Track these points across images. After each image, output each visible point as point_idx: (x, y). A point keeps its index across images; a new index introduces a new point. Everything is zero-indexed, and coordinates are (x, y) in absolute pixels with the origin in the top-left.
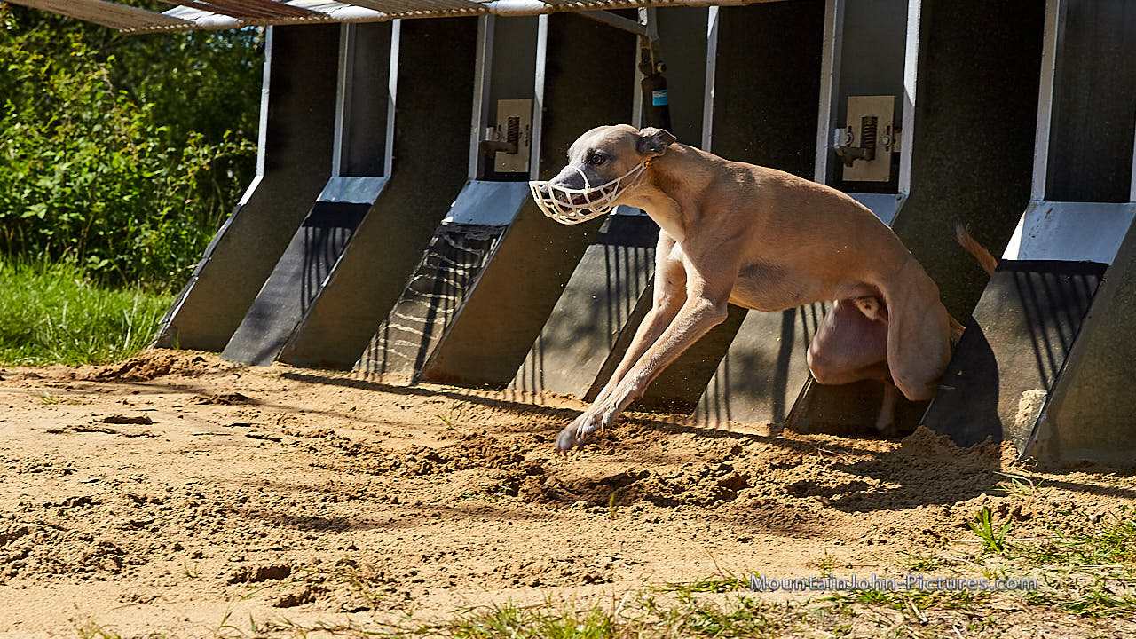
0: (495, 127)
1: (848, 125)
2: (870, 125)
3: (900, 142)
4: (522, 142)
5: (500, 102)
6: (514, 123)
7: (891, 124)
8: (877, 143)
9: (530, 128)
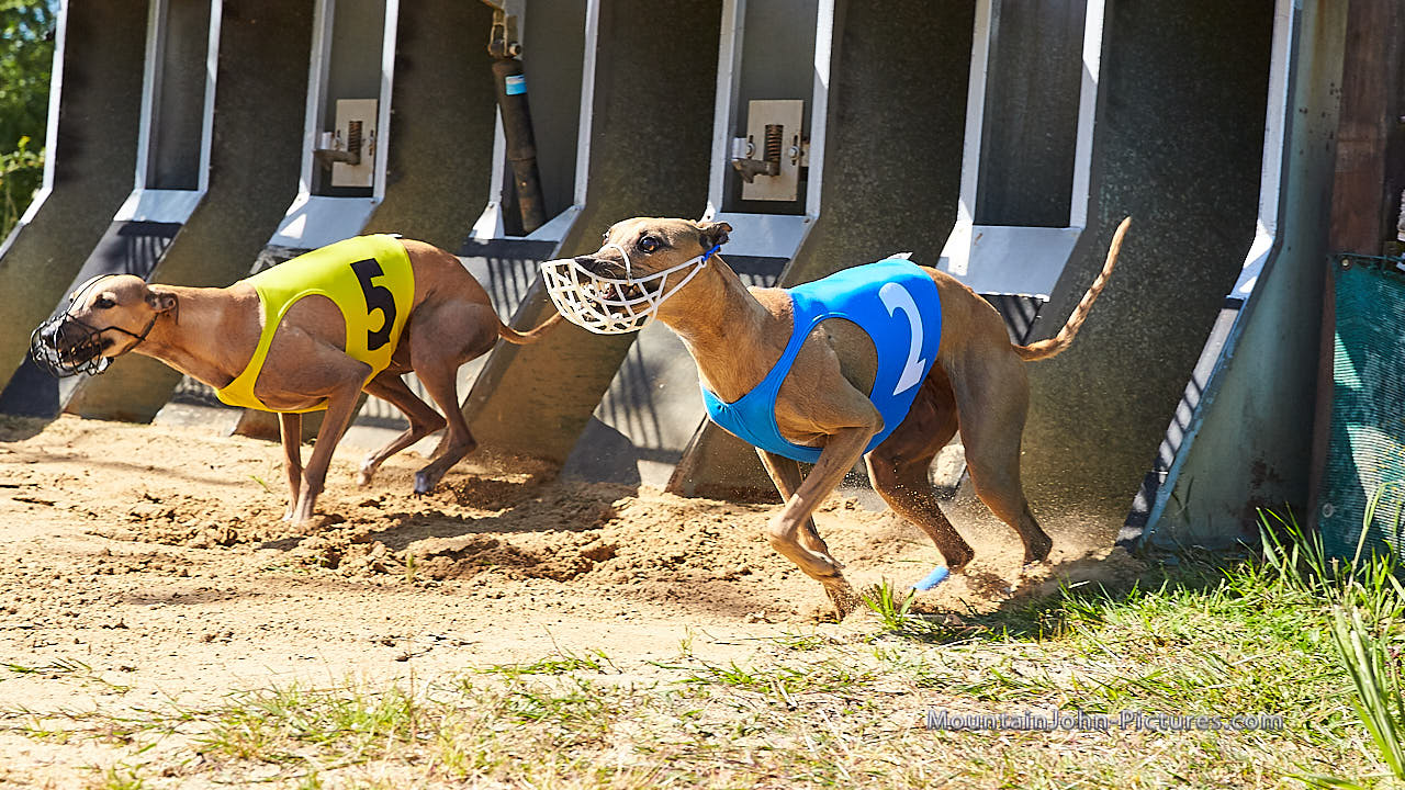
0: (333, 131)
1: (749, 134)
2: (774, 135)
3: (808, 156)
4: (365, 150)
5: (339, 102)
6: (356, 128)
7: (798, 134)
8: (783, 156)
9: (374, 134)
